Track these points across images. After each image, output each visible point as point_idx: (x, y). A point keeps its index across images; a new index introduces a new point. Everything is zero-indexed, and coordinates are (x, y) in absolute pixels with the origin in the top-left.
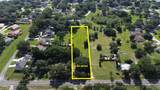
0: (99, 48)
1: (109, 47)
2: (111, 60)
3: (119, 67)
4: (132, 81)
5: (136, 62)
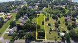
2: (55, 31)
4: (66, 41)
5: (68, 32)
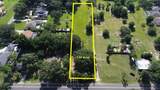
0: (106, 35)
1: (118, 33)
2: (122, 53)
3: (133, 64)
5: (157, 56)
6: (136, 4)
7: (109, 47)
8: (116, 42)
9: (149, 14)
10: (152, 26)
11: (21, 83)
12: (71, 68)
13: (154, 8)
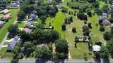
0: (74, 31)
1: (82, 30)
2: (84, 42)
3: (90, 48)
4: (102, 60)
6: (92, 12)
7: (76, 38)
8: (80, 35)
9: (101, 17)
10: (102, 25)
11: (24, 59)
12: (54, 51)
13: (103, 14)
